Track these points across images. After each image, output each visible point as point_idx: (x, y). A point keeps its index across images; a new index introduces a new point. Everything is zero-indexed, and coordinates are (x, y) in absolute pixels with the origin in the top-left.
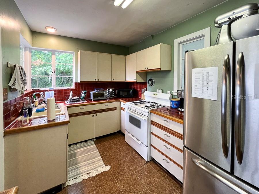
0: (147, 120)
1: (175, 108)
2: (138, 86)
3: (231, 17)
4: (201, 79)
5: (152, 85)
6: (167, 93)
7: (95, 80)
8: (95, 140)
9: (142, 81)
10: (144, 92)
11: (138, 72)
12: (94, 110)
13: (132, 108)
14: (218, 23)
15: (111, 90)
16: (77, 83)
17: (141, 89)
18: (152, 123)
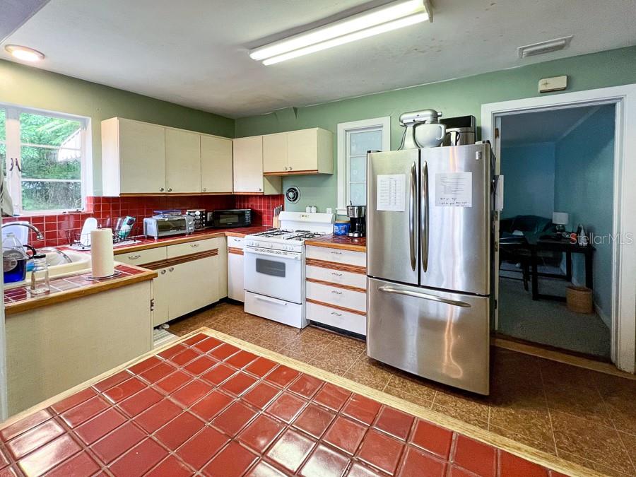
0: (299, 258)
1: (343, 235)
2: (260, 203)
3: (416, 120)
4: (388, 188)
5: (295, 198)
6: (326, 212)
7: (163, 189)
8: (167, 326)
9: (275, 192)
10: (278, 214)
11: (266, 175)
12: (165, 258)
13: (262, 244)
14: (404, 122)
15: (198, 213)
16: (99, 198)
17: (269, 208)
18: (309, 262)
